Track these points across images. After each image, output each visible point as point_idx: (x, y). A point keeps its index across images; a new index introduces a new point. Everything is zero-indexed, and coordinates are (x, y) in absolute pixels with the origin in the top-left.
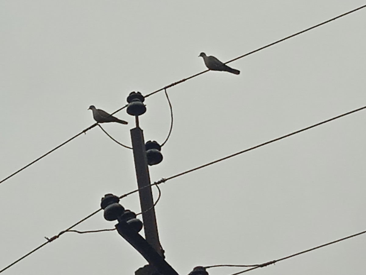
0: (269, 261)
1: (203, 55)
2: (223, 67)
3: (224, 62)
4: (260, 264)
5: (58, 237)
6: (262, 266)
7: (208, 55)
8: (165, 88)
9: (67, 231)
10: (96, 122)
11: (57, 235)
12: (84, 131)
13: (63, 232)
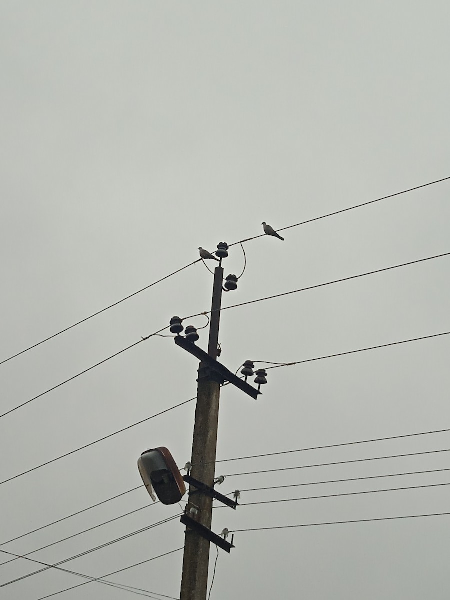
0: (292, 363)
1: (264, 224)
2: (274, 234)
3: (275, 231)
4: (286, 363)
5: (148, 338)
6: (288, 365)
7: (267, 224)
8: (241, 242)
9: (154, 335)
10: (201, 258)
11: (148, 336)
12: (195, 263)
13: (152, 335)
